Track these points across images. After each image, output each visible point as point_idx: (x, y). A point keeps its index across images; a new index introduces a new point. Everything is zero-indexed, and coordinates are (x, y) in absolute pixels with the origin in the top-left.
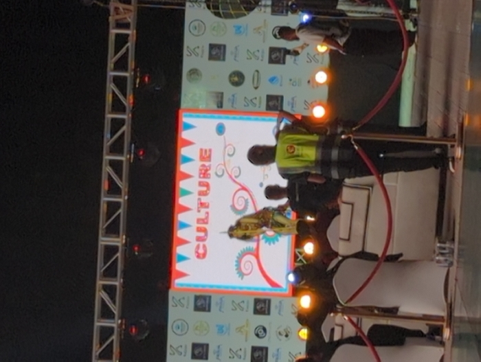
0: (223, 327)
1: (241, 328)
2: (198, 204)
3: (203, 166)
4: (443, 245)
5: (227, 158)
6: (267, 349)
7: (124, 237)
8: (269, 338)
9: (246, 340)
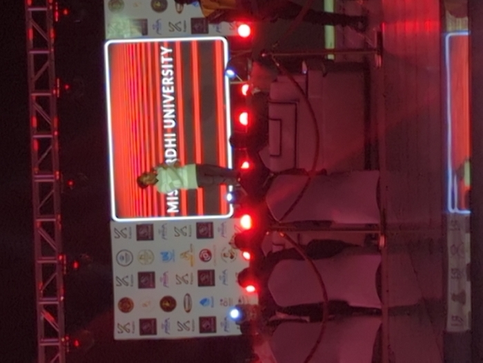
0: (167, 253)
1: (186, 253)
6: (213, 272)
7: (58, 173)
8: (215, 261)
9: (192, 265)
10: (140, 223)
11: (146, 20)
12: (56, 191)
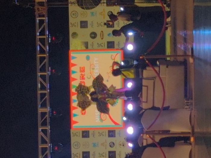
0: (95, 144)
1: (103, 143)
4: (188, 101)
5: (91, 69)
6: (115, 152)
7: (49, 108)
8: (116, 147)
9: (106, 149)
10: (83, 130)
11: (88, 42)
12: (48, 115)
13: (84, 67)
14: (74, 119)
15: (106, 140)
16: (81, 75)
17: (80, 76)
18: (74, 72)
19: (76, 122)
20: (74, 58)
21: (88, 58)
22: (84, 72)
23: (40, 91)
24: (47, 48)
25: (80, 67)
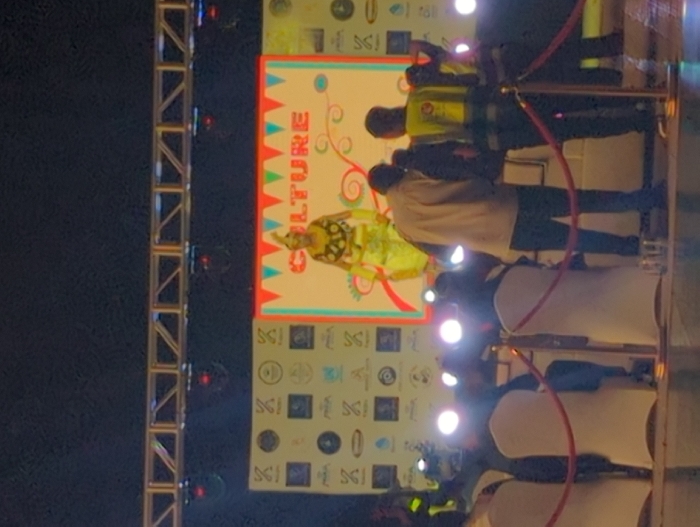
0: (332, 370)
1: (359, 371)
2: (292, 193)
3: (297, 137)
4: (651, 243)
5: (331, 124)
6: (397, 400)
7: (187, 244)
8: (400, 385)
9: (367, 389)
10: (296, 323)
11: (322, 30)
12: (184, 268)
13: (307, 114)
14: (266, 284)
15: (367, 360)
16: (294, 141)
17: (293, 144)
18: (274, 129)
19: (271, 296)
20: (277, 81)
21: (321, 84)
22: (307, 130)
23: (161, 186)
24: (188, 44)
25: (295, 114)
